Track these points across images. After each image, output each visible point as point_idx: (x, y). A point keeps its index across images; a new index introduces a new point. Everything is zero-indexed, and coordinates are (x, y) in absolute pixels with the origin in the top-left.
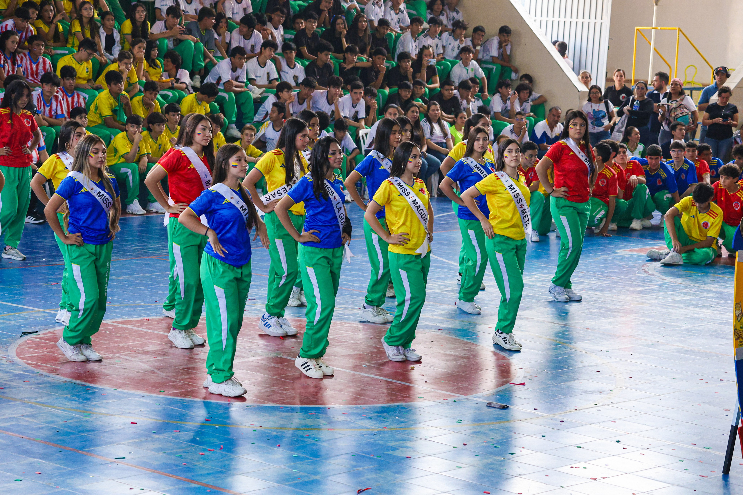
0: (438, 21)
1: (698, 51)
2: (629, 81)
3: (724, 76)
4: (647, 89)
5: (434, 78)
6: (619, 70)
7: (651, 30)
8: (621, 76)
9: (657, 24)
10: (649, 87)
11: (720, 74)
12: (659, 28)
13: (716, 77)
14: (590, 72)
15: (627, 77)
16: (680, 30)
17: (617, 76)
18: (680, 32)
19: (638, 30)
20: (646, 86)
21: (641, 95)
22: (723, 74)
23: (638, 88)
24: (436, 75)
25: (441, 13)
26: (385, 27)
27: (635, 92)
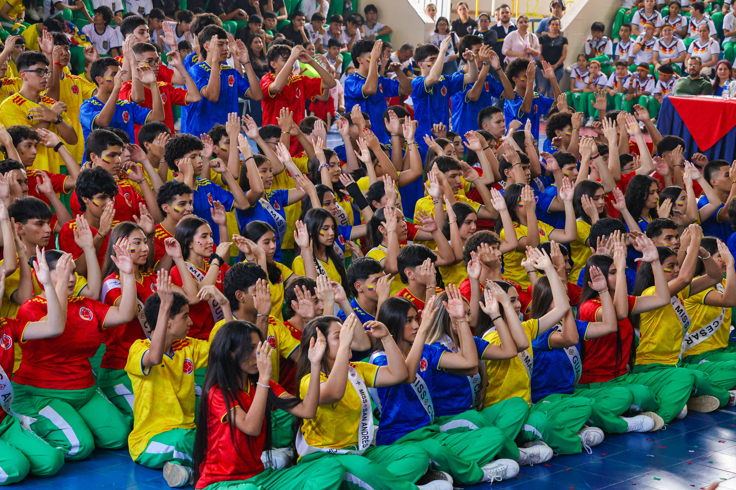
2: (473, 13)
3: (560, 9)
4: (490, 21)
5: (281, 10)
6: (461, 4)
8: (464, 9)
10: (492, 19)
11: (556, 6)
13: (553, 9)
14: (435, 4)
15: (471, 9)
17: (461, 9)
20: (489, 19)
21: (485, 27)
22: (559, 6)
23: (482, 21)
24: (283, 6)
27: (479, 23)
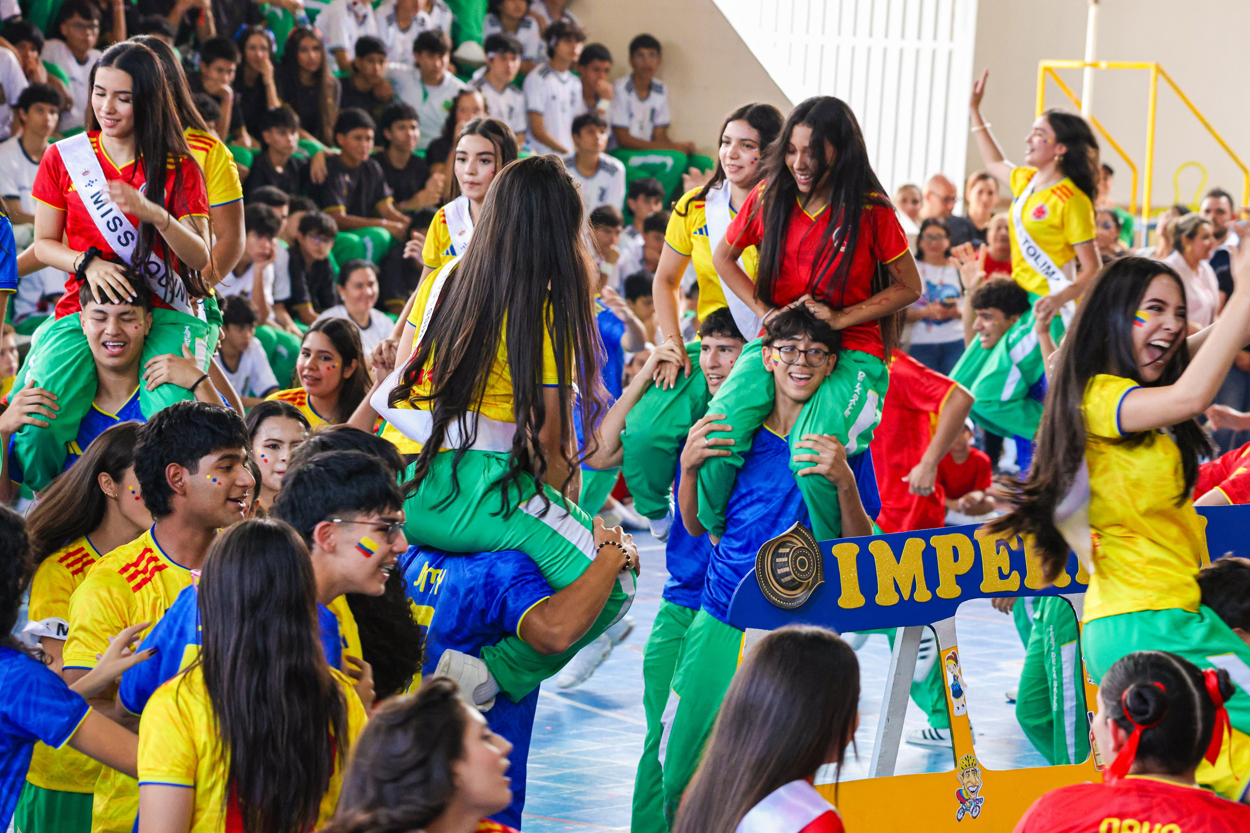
0: (512, 45)
1: (1207, 126)
7: (1080, 72)
9: (1100, 54)
12: (1103, 65)
16: (1160, 70)
17: (981, 192)
18: (1161, 78)
19: (1047, 70)
25: (522, 22)
26: (376, 56)
